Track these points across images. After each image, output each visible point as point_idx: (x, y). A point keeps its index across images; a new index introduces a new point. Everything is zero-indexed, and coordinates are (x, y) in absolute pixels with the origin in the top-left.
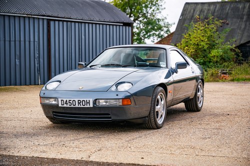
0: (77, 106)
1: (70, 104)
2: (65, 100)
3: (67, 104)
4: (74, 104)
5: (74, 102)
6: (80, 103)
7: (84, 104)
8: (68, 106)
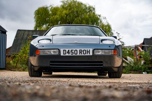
0: (78, 54)
1: (72, 53)
2: (67, 50)
3: (69, 53)
4: (76, 53)
5: (76, 51)
6: (81, 52)
7: (85, 53)
8: (70, 55)
